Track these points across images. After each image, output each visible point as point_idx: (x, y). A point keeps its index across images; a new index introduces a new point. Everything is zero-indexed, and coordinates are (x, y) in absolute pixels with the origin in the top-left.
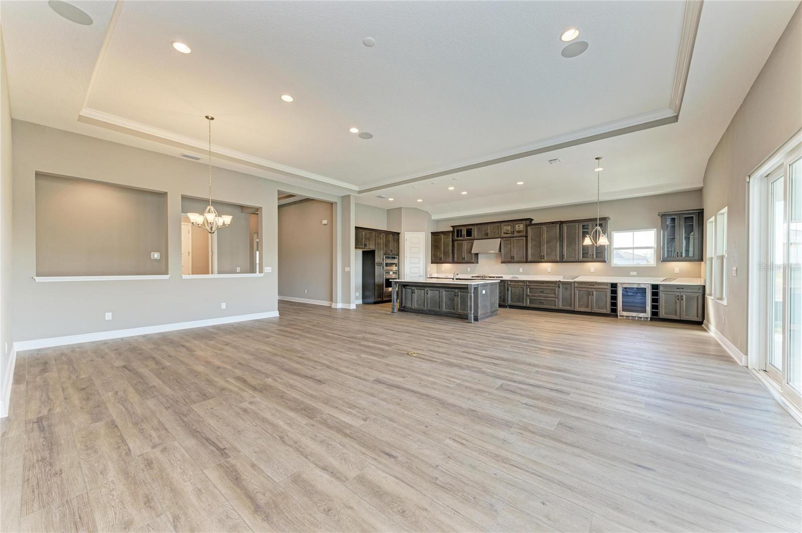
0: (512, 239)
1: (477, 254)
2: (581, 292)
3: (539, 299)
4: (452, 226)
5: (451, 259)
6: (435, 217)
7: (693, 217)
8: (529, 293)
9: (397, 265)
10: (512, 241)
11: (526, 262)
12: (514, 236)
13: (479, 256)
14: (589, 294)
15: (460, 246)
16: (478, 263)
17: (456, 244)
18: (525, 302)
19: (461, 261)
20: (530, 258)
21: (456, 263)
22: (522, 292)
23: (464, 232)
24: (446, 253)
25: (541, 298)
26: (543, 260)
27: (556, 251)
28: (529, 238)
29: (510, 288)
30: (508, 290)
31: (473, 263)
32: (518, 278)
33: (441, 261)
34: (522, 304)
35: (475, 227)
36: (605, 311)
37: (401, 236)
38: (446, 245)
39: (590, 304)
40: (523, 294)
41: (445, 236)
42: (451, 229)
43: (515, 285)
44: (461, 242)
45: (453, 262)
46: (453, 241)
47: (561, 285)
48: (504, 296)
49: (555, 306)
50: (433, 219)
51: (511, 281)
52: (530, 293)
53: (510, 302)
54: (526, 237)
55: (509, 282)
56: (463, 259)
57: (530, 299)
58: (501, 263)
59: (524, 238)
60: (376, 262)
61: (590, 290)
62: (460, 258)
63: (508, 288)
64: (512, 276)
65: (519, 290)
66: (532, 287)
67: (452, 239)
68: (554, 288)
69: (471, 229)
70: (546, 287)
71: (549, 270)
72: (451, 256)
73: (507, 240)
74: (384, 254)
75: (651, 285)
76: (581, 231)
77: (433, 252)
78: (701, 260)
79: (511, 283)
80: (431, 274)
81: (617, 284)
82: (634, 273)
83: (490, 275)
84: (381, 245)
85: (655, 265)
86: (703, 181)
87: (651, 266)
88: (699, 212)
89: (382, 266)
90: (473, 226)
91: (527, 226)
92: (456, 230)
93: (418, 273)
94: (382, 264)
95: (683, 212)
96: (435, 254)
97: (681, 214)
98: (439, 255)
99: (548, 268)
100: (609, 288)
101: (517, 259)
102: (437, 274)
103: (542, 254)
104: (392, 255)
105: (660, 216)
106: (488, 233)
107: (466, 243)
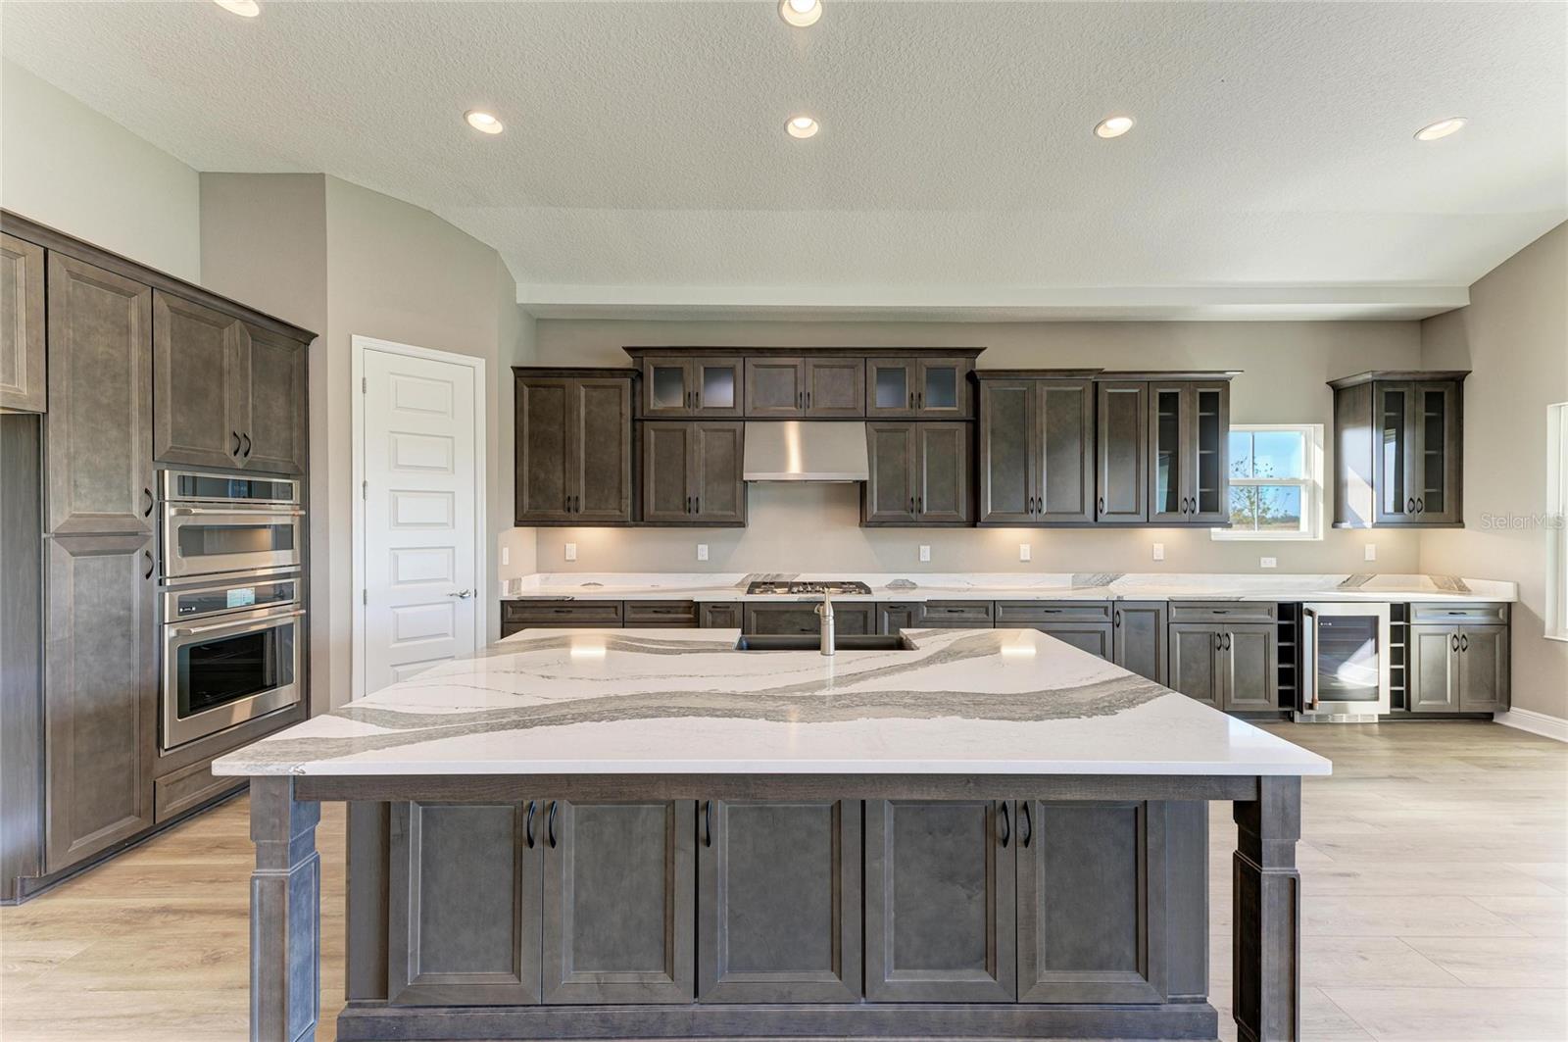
0: (913, 427)
1: (744, 488)
2: (1191, 638)
4: (629, 350)
5: (622, 508)
6: (533, 293)
7: (1442, 394)
9: (296, 537)
10: (911, 436)
11: (969, 519)
12: (920, 414)
14: (1216, 644)
15: (674, 444)
16: (742, 526)
17: (650, 435)
19: (681, 514)
20: (986, 508)
21: (653, 524)
23: (694, 384)
24: (597, 478)
28: (986, 428)
32: (914, 586)
33: (574, 517)
35: (750, 361)
36: (1264, 701)
37: (322, 357)
38: (599, 438)
39: (1218, 683)
41: (594, 395)
42: (626, 361)
43: (950, 620)
44: (677, 425)
45: (638, 520)
46: (637, 421)
47: (1122, 614)
50: (522, 298)
54: (970, 422)
56: (688, 504)
58: (859, 525)
59: (961, 428)
60: (51, 528)
61: (1218, 629)
62: (677, 500)
64: (889, 578)
67: (632, 409)
68: (1100, 627)
69: (730, 370)
70: (1069, 626)
71: (1025, 552)
72: (626, 490)
73: (890, 431)
74: (159, 460)
75: (1389, 604)
76: (1158, 414)
77: (526, 468)
78: (1459, 522)
79: (933, 615)
80: (514, 580)
81: (1300, 604)
82: (1269, 562)
83: (802, 575)
84: (128, 382)
85: (1321, 537)
86: (1470, 287)
87: (1309, 538)
88: (1456, 381)
89: (137, 557)
90: (742, 359)
91: (973, 378)
92: (652, 368)
93: (446, 580)
94: (135, 534)
95: (1427, 377)
96: (537, 479)
97: (1422, 382)
98: (564, 484)
99: (1023, 547)
100: (1274, 619)
101: (933, 513)
102: (538, 575)
103: (1032, 494)
104: (243, 471)
105: (1333, 385)
106: (808, 395)
107: (702, 433)
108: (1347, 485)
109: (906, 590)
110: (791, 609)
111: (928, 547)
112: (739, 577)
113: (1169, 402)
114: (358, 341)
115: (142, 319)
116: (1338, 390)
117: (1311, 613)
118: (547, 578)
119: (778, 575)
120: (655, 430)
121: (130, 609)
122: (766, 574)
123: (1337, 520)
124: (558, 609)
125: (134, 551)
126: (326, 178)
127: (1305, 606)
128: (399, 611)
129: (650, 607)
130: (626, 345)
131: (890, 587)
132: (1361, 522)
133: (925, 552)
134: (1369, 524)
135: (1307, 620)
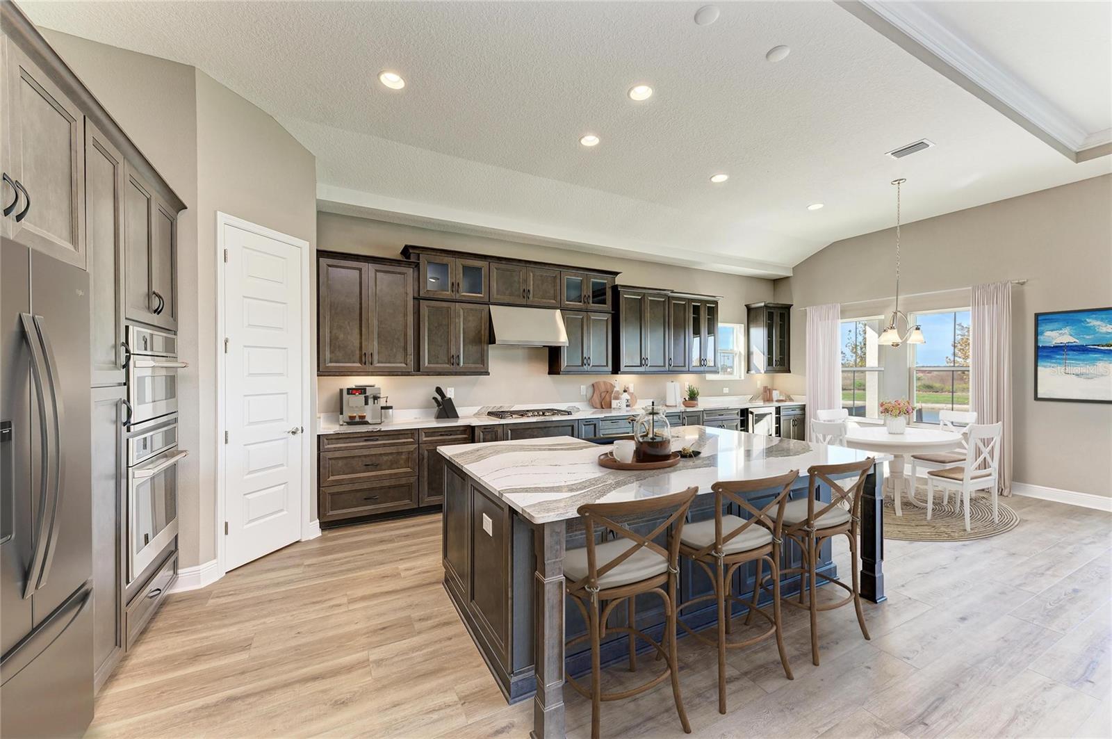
0: (584, 314)
7: (784, 314)
15: (444, 317)
16: (487, 373)
17: (425, 311)
23: (456, 276)
28: (622, 318)
35: (493, 265)
44: (444, 304)
46: (419, 299)
61: (720, 423)
62: (444, 357)
67: (415, 292)
69: (479, 269)
72: (412, 348)
75: (774, 408)
76: (692, 316)
77: (327, 331)
78: (789, 371)
81: (747, 409)
82: (726, 390)
83: (516, 405)
85: (743, 378)
86: (793, 268)
87: (738, 378)
88: (787, 308)
90: (487, 263)
91: (615, 289)
93: (282, 419)
95: (780, 306)
96: (337, 338)
97: (779, 308)
98: (361, 343)
100: (739, 417)
103: (643, 356)
105: (747, 306)
106: (529, 291)
107: (461, 311)
108: (753, 353)
110: (532, 427)
112: (476, 409)
113: (696, 310)
114: (222, 217)
116: (749, 309)
117: (752, 413)
119: (501, 407)
123: (748, 370)
124: (366, 438)
126: (196, 70)
127: (750, 410)
128: (249, 448)
129: (438, 432)
132: (759, 370)
133: (583, 390)
134: (763, 372)
135: (750, 416)
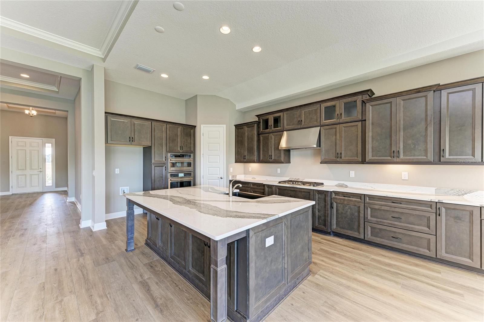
0: (338, 126)
1: (288, 151)
3: (390, 231)
4: (257, 116)
5: (255, 158)
6: (239, 106)
8: (369, 217)
9: (192, 165)
10: (338, 130)
11: (363, 161)
12: (341, 121)
13: (292, 152)
15: (266, 140)
16: (289, 162)
17: (261, 138)
18: (362, 230)
19: (268, 160)
20: (369, 156)
21: (262, 162)
22: (356, 214)
23: (271, 122)
24: (250, 151)
25: (394, 229)
26: (395, 160)
27: (426, 142)
28: (369, 123)
29: (335, 205)
30: (332, 207)
31: (282, 163)
32: (346, 187)
33: (245, 160)
34: (357, 233)
35: (285, 113)
37: (197, 129)
38: (250, 139)
40: (359, 216)
41: (249, 129)
42: (257, 119)
43: (344, 200)
44: (267, 135)
45: (259, 161)
46: (259, 135)
47: (443, 210)
48: (325, 216)
49: (429, 249)
50: (237, 108)
51: (337, 193)
52: (371, 217)
53: (334, 227)
54: (364, 121)
55: (333, 195)
56: (270, 157)
57: (372, 228)
58: (321, 163)
59: (360, 124)
60: (152, 162)
62: (267, 156)
63: (331, 204)
64: (337, 183)
65: (351, 209)
66: (377, 207)
67: (258, 132)
68: (427, 214)
69: (280, 117)
70: (407, 211)
72: (256, 153)
73: (330, 129)
74: (167, 152)
77: (237, 149)
79: (337, 197)
80: (234, 176)
83: (306, 179)
84: (163, 140)
89: (164, 167)
90: (283, 113)
92: (262, 120)
93: (218, 174)
94: (164, 164)
96: (239, 151)
98: (243, 152)
99: (403, 173)
101: (347, 158)
102: (243, 175)
104: (182, 153)
106: (301, 120)
107: (273, 136)
109: (343, 188)
111: (354, 172)
112: (287, 179)
114: (202, 126)
115: (165, 129)
118: (245, 176)
119: (298, 179)
120: (262, 137)
121: (163, 175)
122: (295, 178)
125: (163, 166)
126: (198, 96)
128: (209, 180)
130: (256, 115)
131: (336, 186)
133: (352, 174)
